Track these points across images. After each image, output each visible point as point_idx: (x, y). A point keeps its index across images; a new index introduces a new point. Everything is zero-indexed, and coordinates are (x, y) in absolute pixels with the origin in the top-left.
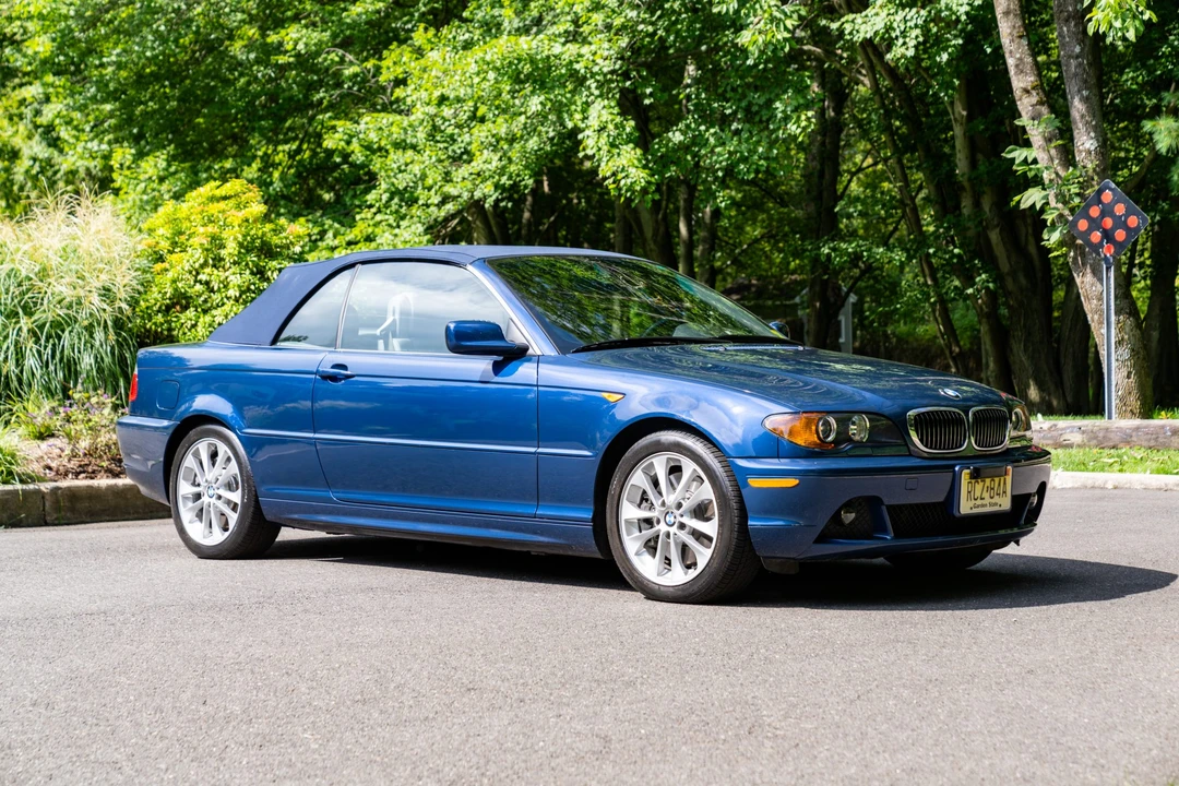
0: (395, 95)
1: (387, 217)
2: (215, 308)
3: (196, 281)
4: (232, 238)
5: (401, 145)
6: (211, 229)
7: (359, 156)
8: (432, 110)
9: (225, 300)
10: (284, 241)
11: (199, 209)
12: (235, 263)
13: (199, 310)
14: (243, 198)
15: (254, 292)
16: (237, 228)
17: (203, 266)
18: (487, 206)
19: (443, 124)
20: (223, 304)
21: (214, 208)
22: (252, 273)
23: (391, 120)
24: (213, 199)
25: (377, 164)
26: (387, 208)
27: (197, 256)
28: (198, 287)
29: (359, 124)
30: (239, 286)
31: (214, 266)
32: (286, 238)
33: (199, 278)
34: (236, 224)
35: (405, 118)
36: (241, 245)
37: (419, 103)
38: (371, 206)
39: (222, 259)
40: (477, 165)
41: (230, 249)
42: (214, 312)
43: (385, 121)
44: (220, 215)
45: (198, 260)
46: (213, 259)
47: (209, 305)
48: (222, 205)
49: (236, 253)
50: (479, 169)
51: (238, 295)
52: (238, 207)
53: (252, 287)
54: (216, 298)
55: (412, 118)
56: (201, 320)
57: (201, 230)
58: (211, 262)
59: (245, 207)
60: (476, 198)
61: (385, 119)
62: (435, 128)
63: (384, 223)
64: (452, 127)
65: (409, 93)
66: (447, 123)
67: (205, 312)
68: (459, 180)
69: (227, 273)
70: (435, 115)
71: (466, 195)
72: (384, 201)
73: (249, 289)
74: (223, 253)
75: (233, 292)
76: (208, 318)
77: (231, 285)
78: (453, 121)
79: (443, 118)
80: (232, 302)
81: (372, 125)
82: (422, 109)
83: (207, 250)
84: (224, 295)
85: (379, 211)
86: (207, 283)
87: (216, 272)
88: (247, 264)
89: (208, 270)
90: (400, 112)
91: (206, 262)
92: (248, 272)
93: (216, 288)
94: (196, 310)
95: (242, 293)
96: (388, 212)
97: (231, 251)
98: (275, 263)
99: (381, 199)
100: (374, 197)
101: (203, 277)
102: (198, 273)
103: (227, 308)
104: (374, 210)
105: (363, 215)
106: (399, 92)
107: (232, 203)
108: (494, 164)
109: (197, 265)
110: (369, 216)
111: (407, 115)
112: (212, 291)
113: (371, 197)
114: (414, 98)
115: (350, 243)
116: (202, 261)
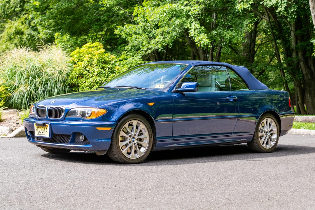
0: (134, 19)
1: (130, 53)
2: (91, 78)
3: (85, 70)
4: (96, 58)
5: (135, 33)
6: (90, 56)
7: (124, 36)
8: (144, 24)
9: (93, 76)
10: (110, 60)
11: (86, 50)
12: (96, 65)
13: (86, 78)
14: (99, 47)
15: (101, 74)
16: (97, 56)
17: (87, 66)
18: (159, 51)
19: (147, 28)
20: (93, 77)
21: (91, 50)
22: (101, 68)
23: (133, 26)
24: (90, 47)
25: (129, 38)
26: (131, 51)
27: (86, 63)
28: (86, 72)
29: (124, 27)
30: (97, 72)
31: (90, 66)
32: (110, 59)
33: (86, 69)
34: (97, 55)
35: (137, 26)
36: (98, 60)
37: (141, 22)
38: (126, 50)
39: (93, 64)
40: (157, 40)
41: (95, 61)
42: (90, 79)
43: (131, 27)
44: (92, 52)
45: (86, 64)
46: (90, 64)
47: (89, 77)
48: (92, 49)
49: (97, 62)
50: (157, 41)
51: (97, 74)
52: (97, 50)
53: (101, 72)
54: (91, 75)
55: (139, 26)
56: (87, 81)
57: (87, 56)
58: (89, 65)
59: (99, 50)
60: (156, 49)
61: (131, 26)
62: (145, 29)
63: (129, 55)
64: (150, 29)
65: (138, 19)
66: (148, 28)
67: (88, 79)
68: (152, 44)
69: (94, 68)
70: (145, 25)
71: (153, 48)
72: (130, 49)
73: (100, 73)
74: (93, 62)
75: (95, 74)
76: (89, 80)
77: (95, 71)
78: (150, 27)
79: (147, 26)
80: (95, 76)
81: (128, 28)
82: (142, 24)
83: (89, 61)
84: (93, 74)
85: (128, 52)
86: (88, 71)
87: (91, 68)
88: (100, 66)
89: (89, 67)
90: (135, 24)
91: (88, 65)
92: (100, 68)
93: (91, 72)
94: (85, 78)
95: (98, 74)
96: (131, 52)
97: (95, 62)
98: (107, 66)
99: (129, 48)
100: (127, 48)
101: (87, 69)
102: (86, 68)
103: (94, 78)
104: (127, 51)
105: (124, 53)
106: (135, 19)
107: (95, 49)
108: (162, 39)
109: (86, 66)
110: (125, 53)
111: (137, 25)
112: (90, 73)
113: (126, 48)
114: (140, 20)
115: (120, 60)
116: (87, 64)
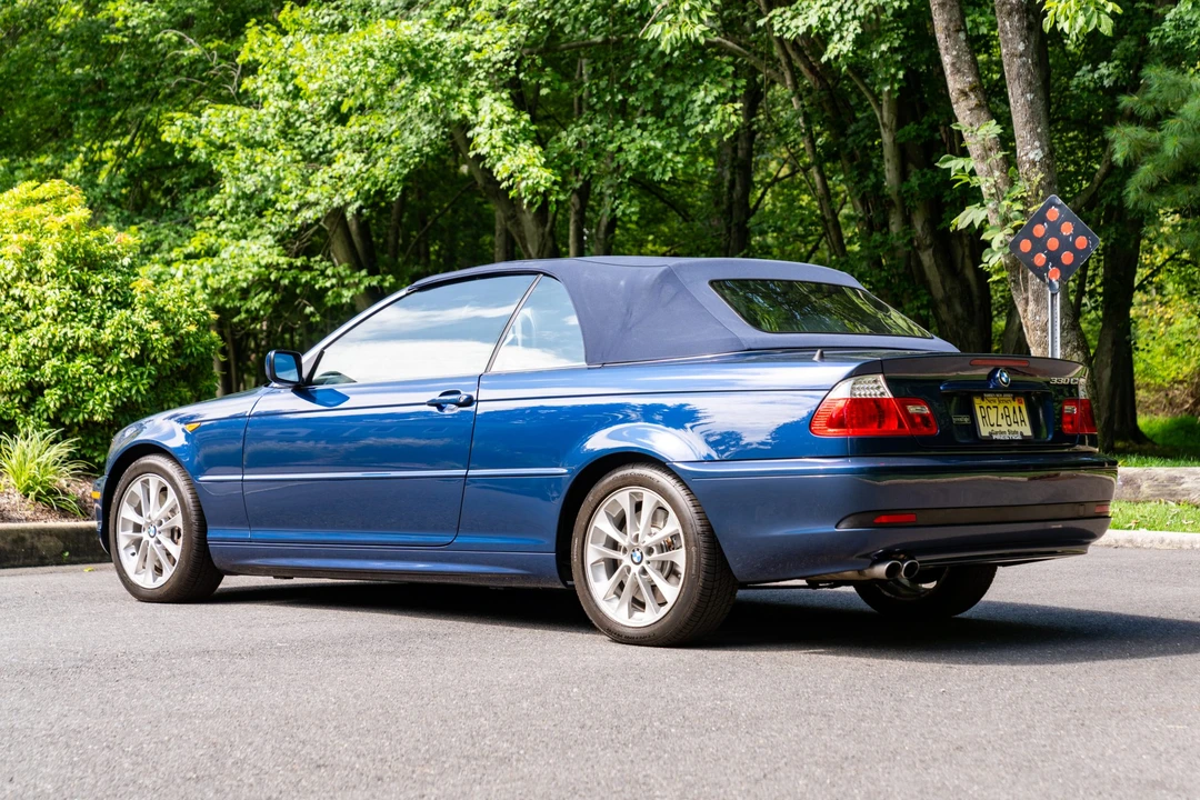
0: (243, 87)
1: (231, 226)
2: (30, 328)
3: (7, 297)
4: (50, 247)
5: (250, 144)
6: (26, 237)
7: (200, 153)
8: (286, 104)
9: (41, 319)
10: (111, 251)
11: (12, 213)
12: (53, 276)
13: (11, 330)
14: (65, 200)
15: (75, 310)
16: (56, 236)
17: (17, 278)
18: (349, 215)
19: (298, 119)
20: (39, 324)
21: (32, 212)
22: (73, 288)
23: (238, 113)
24: (28, 202)
25: (221, 165)
26: (232, 216)
27: (9, 268)
28: (10, 304)
29: (200, 116)
30: (57, 303)
31: (30, 280)
32: (114, 248)
33: (11, 293)
34: (55, 231)
35: (255, 111)
36: (60, 255)
37: (271, 96)
38: (213, 214)
39: (38, 271)
40: (338, 168)
41: (48, 260)
42: (29, 333)
43: (230, 115)
44: (37, 221)
45: (10, 272)
46: (28, 272)
47: (23, 324)
48: (39, 209)
49: (55, 264)
50: (341, 172)
51: (56, 313)
52: (58, 212)
53: (73, 304)
54: (30, 316)
55: (263, 111)
56: (13, 341)
57: (15, 237)
58: (25, 275)
59: (66, 211)
60: (335, 205)
61: (230, 112)
62: (289, 124)
63: (228, 234)
64: (309, 123)
65: (259, 84)
66: (302, 119)
67: (18, 332)
68: (319, 184)
69: (45, 287)
70: (289, 109)
71: (324, 202)
72: (228, 208)
73: (68, 306)
74: (40, 264)
75: (50, 310)
76: (20, 340)
77: (48, 301)
78: (309, 117)
79: (297, 112)
80: (49, 321)
81: (216, 119)
82: (275, 104)
83: (21, 261)
84: (39, 312)
85: (223, 218)
86: (21, 299)
87: (31, 286)
88: (67, 277)
89: (21, 284)
90: (249, 105)
91: (19, 274)
92: (68, 287)
93: (31, 305)
94: (7, 330)
95: (61, 310)
96: (234, 220)
97: (49, 262)
98: (100, 277)
99: (225, 205)
100: (218, 202)
101: (15, 292)
102: (9, 287)
103: (43, 328)
104: (217, 218)
105: (204, 224)
106: (248, 83)
107: (50, 207)
108: (357, 166)
109: (9, 278)
110: (211, 224)
111: (257, 108)
112: (27, 308)
113: (214, 202)
114: (266, 90)
115: (188, 257)
116: (14, 273)
